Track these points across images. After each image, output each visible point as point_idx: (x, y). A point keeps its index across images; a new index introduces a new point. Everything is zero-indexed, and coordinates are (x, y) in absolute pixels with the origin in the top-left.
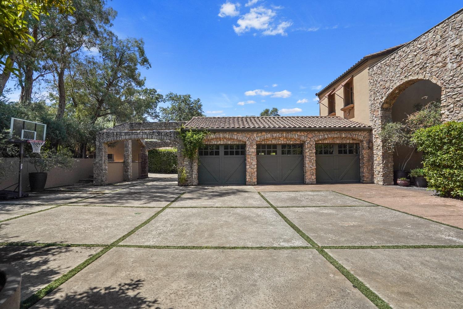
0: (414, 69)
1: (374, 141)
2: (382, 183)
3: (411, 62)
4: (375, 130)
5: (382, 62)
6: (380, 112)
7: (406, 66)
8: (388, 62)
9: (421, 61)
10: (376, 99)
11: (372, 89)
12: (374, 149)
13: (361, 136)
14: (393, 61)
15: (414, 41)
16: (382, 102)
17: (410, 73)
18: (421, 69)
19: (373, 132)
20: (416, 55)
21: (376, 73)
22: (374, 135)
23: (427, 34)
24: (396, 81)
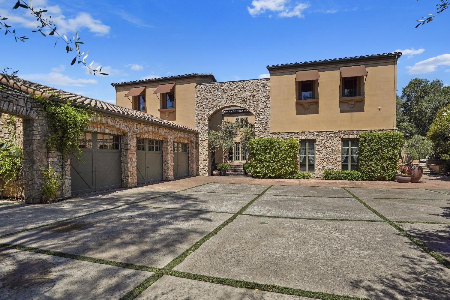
0: (238, 99)
1: (200, 142)
2: (207, 175)
3: (236, 94)
4: (201, 134)
5: (211, 85)
6: (207, 122)
7: (232, 95)
8: (217, 86)
9: (243, 96)
10: (203, 110)
11: (200, 102)
12: (199, 149)
13: (193, 138)
14: (222, 88)
15: (239, 81)
16: (209, 114)
17: (235, 101)
18: (243, 101)
19: (199, 135)
20: (240, 91)
21: (204, 91)
22: (199, 138)
23: (247, 81)
24: (223, 103)
